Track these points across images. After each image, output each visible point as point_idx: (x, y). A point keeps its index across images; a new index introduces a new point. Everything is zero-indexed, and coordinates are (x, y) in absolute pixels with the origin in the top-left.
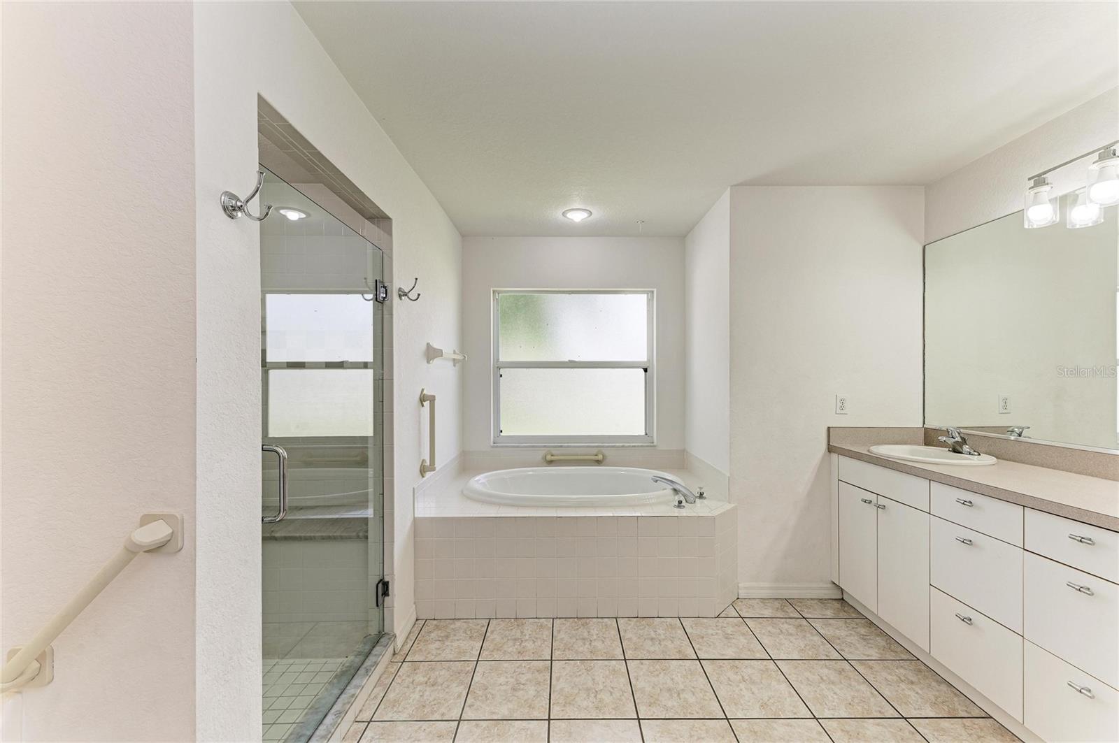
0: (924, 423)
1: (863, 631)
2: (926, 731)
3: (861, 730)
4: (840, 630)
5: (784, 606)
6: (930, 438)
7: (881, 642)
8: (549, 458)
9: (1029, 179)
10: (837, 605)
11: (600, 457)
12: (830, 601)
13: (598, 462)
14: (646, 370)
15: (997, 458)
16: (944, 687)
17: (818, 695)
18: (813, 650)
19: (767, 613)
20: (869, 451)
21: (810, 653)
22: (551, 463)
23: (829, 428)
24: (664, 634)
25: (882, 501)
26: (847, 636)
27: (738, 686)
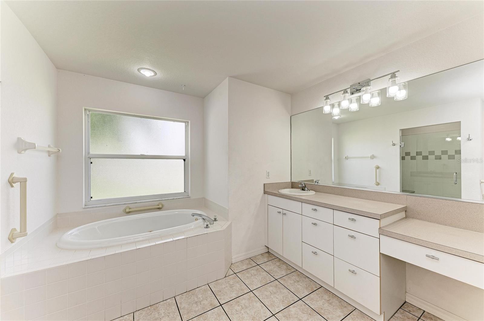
0: (291, 180)
1: (278, 264)
2: (308, 302)
3: (290, 313)
4: (271, 266)
5: (250, 262)
6: (293, 185)
7: (284, 267)
8: (128, 210)
9: (324, 97)
10: (267, 255)
11: (160, 206)
12: (265, 254)
13: (159, 209)
14: (184, 160)
15: (315, 191)
16: (307, 279)
17: (272, 302)
18: (265, 279)
19: (244, 267)
20: (278, 192)
21: (264, 281)
22: (129, 213)
23: (264, 184)
24: (202, 297)
25: (285, 212)
26: (274, 268)
27: (241, 313)
